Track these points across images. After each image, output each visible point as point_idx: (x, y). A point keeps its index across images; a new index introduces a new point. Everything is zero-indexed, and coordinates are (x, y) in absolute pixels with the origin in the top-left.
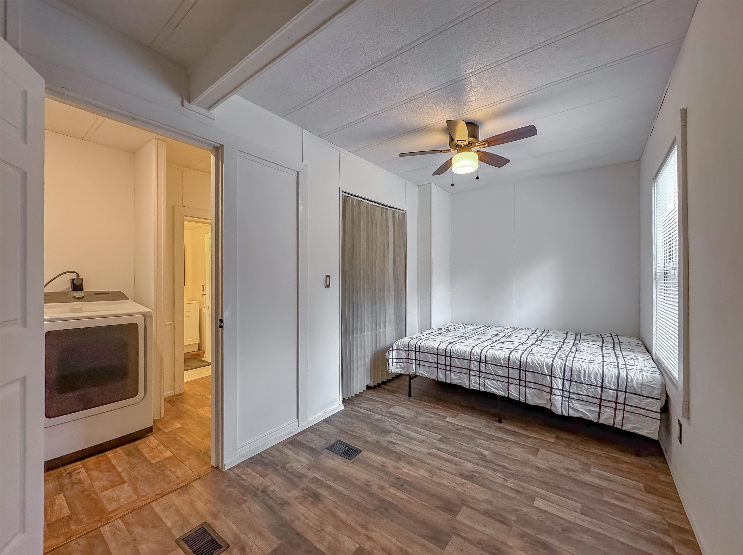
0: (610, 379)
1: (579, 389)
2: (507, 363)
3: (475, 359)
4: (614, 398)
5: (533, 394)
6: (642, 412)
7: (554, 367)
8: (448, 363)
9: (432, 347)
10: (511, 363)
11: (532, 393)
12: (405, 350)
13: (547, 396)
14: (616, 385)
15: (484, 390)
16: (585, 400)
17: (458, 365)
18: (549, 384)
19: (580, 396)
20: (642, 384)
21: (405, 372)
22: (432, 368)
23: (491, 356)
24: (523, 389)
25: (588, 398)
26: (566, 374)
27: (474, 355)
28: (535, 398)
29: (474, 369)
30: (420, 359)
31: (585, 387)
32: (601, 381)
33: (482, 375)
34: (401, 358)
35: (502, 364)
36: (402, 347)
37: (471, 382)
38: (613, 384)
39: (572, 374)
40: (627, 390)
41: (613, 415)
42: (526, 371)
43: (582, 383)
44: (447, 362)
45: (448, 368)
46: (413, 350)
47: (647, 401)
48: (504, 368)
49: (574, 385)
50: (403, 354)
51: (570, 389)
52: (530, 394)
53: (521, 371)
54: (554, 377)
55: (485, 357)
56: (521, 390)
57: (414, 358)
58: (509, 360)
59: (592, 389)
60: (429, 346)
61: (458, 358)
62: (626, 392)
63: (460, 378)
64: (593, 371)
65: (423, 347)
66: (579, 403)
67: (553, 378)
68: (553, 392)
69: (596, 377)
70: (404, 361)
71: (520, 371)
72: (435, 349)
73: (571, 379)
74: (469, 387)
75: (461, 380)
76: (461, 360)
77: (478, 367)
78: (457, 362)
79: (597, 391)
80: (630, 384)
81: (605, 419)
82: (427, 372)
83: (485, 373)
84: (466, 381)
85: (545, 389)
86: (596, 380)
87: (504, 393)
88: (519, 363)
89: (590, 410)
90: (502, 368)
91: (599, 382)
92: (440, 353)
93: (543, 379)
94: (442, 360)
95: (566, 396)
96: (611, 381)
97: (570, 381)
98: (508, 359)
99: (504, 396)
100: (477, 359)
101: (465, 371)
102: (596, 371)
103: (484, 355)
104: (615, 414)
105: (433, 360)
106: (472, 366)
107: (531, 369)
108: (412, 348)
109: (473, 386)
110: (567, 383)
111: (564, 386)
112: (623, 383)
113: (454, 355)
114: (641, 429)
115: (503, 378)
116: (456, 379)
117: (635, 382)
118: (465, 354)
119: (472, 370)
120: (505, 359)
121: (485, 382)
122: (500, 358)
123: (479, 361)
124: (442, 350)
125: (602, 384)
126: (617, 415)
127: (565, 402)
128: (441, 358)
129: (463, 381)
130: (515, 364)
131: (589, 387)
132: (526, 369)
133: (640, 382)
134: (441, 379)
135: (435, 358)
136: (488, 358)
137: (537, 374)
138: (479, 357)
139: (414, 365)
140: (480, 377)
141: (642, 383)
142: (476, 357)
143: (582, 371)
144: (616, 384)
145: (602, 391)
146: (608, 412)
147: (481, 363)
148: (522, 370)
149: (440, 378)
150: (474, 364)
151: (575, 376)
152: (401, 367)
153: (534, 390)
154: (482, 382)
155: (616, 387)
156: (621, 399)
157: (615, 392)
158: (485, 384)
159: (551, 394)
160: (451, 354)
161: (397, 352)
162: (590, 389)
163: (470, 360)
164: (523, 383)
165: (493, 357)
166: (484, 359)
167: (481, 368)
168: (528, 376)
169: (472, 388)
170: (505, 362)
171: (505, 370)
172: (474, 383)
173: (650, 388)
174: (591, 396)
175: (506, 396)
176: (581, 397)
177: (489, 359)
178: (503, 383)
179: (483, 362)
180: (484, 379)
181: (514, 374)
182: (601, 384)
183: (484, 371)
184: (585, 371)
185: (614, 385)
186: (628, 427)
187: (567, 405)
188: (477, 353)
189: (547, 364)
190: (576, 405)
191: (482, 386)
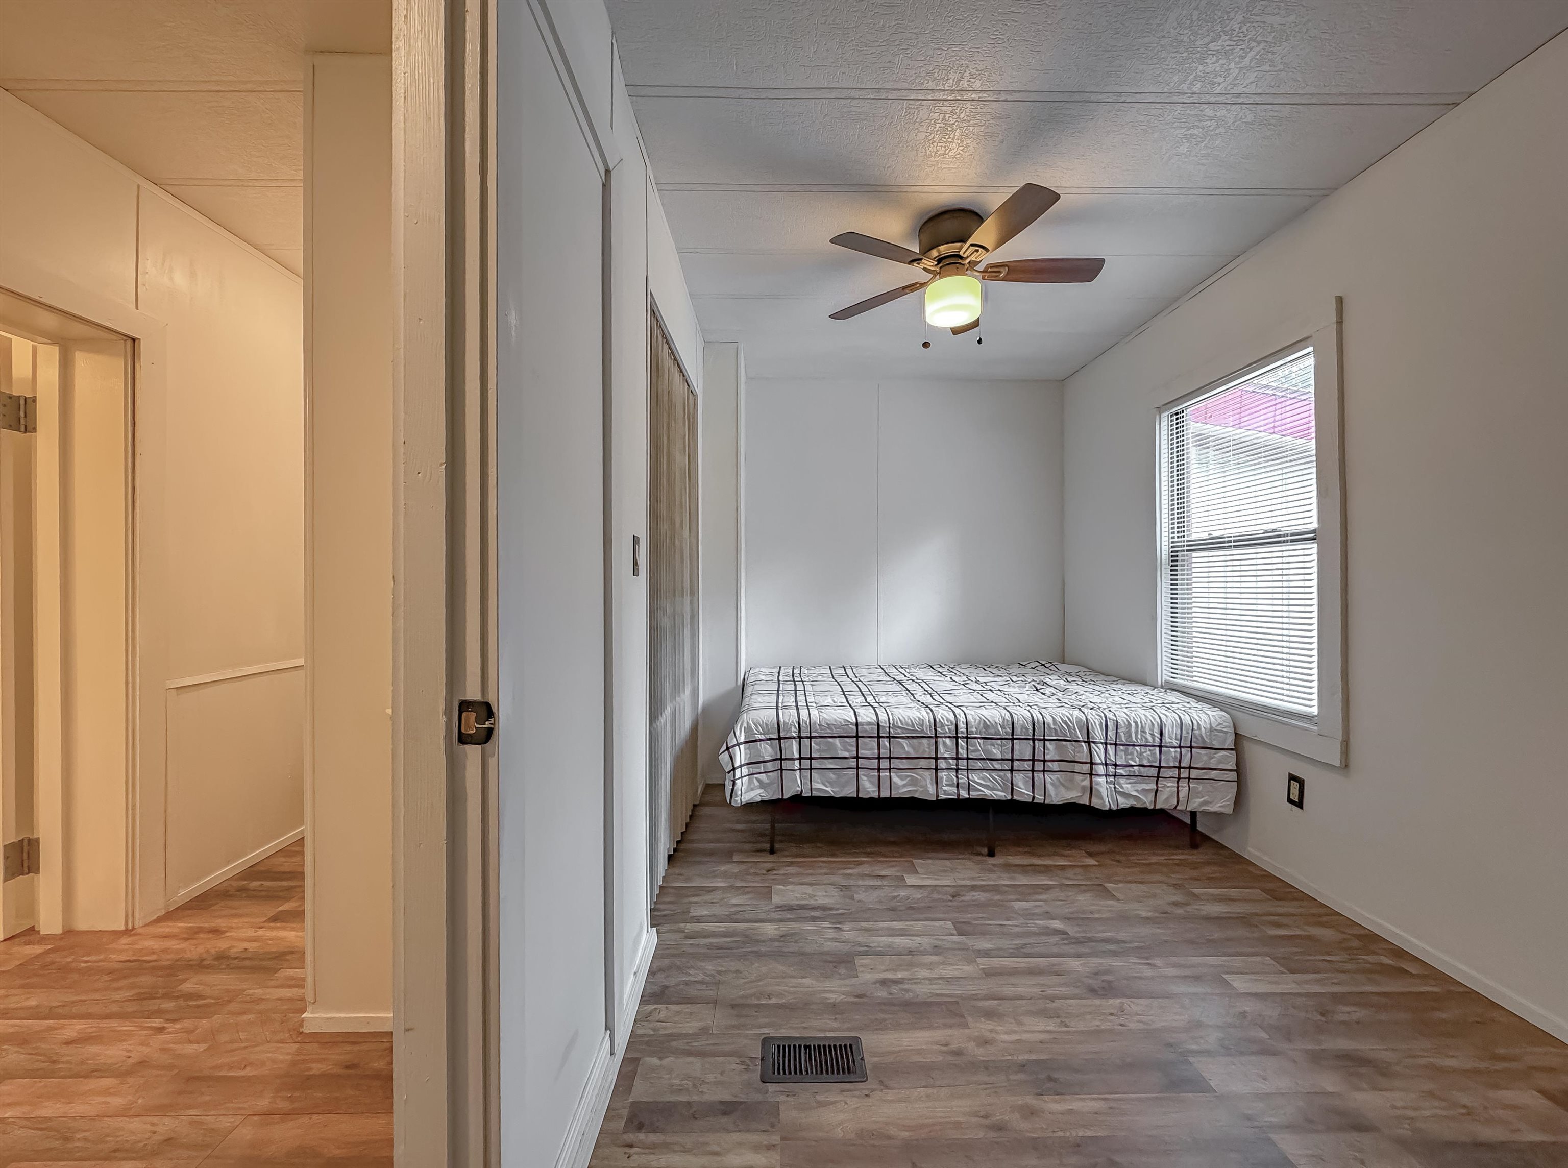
0: (1171, 730)
1: (1129, 757)
2: (1010, 731)
3: (946, 733)
4: (1176, 761)
5: (1058, 783)
6: (1213, 774)
7: (1092, 724)
8: (884, 753)
9: (843, 721)
10: (1018, 730)
11: (1055, 781)
12: (770, 739)
13: (1083, 780)
14: (1179, 739)
15: (968, 796)
16: (1137, 774)
17: (908, 753)
18: (1087, 759)
19: (1131, 769)
20: (1211, 730)
21: (771, 794)
22: (845, 772)
23: (977, 721)
24: (1039, 776)
25: (1142, 769)
26: (1109, 733)
27: (942, 725)
28: (1062, 789)
29: (946, 755)
30: (814, 755)
31: (1137, 752)
32: (1159, 736)
33: (963, 764)
34: (761, 759)
35: (1000, 735)
36: (761, 734)
37: (939, 786)
38: (1174, 737)
39: (1118, 731)
40: (1193, 744)
41: (1176, 789)
42: (1045, 740)
43: (1134, 745)
44: (882, 751)
45: (885, 764)
46: (795, 735)
47: (1220, 756)
48: (1004, 741)
49: (1122, 750)
50: (767, 751)
51: (1116, 759)
52: (1052, 784)
53: (1036, 742)
54: (1094, 742)
55: (965, 726)
56: (1036, 779)
57: (796, 755)
58: (1013, 724)
59: (1147, 753)
60: (836, 720)
61: (908, 737)
62: (1191, 747)
63: (914, 782)
64: (1147, 721)
65: (820, 725)
66: (1128, 781)
67: (1092, 745)
68: (1096, 771)
69: (1153, 731)
70: (770, 766)
71: (1034, 743)
72: (852, 724)
73: (1116, 741)
74: (938, 796)
75: (915, 785)
76: (915, 741)
77: (952, 750)
78: (907, 747)
79: (1154, 754)
80: (1196, 732)
81: (1165, 799)
82: (832, 784)
83: (968, 759)
84: (929, 786)
85: (1078, 768)
86: (1153, 735)
87: (1004, 794)
88: (1031, 728)
89: (1144, 789)
90: (999, 742)
91: (1157, 739)
92: (866, 731)
93: (1074, 751)
94: (869, 748)
95: (1111, 774)
96: (1173, 732)
97: (1116, 745)
98: (1010, 723)
99: (1004, 799)
100: (950, 732)
101: (923, 763)
102: (1150, 720)
103: (963, 722)
104: (1178, 787)
105: (848, 751)
106: (941, 749)
107: (1054, 734)
108: (789, 730)
109: (946, 793)
110: (1111, 749)
111: (1107, 755)
112: (1188, 733)
113: (899, 731)
114: (1211, 803)
115: (1001, 764)
116: (904, 786)
117: (1203, 729)
118: (922, 726)
119: (941, 758)
120: (1006, 723)
121: (968, 778)
122: (996, 723)
123: (954, 737)
124: (869, 724)
125: (1161, 740)
126: (1180, 788)
127: (1111, 786)
128: (866, 744)
129: (921, 787)
130: (1024, 730)
131: (1143, 749)
132: (1044, 736)
133: (1208, 727)
134: (869, 792)
135: (852, 746)
136: (972, 727)
137: (1064, 743)
138: (953, 728)
139: (798, 772)
140: (957, 770)
141: (1211, 727)
142: (948, 729)
143: (1133, 724)
144: (1179, 737)
145: (1160, 752)
146: (1168, 787)
147: (959, 740)
148: (1038, 740)
149: (864, 788)
150: (944, 744)
151: (1122, 734)
152: (762, 785)
153: (1058, 775)
154: (963, 780)
155: (1178, 742)
156: (1186, 761)
157: (1178, 750)
158: (969, 783)
159: (1091, 774)
160: (891, 730)
161: (749, 748)
162: (1145, 752)
163: (936, 737)
164: (1039, 766)
165: (982, 722)
166: (965, 730)
167: (960, 750)
168: (1049, 750)
169: (944, 797)
170: (1005, 729)
171: (1006, 746)
172: (947, 785)
173: (1222, 734)
174: (1146, 764)
175: (1009, 797)
176: (1133, 770)
177: (974, 729)
178: (1002, 773)
179: (964, 737)
180: (965, 773)
181: (1023, 750)
182: (1159, 740)
183: (965, 756)
184: (1136, 723)
185: (1176, 739)
186: (1195, 805)
187: (1113, 789)
188: (948, 720)
189: (1079, 721)
190: (1126, 786)
191: (963, 789)
